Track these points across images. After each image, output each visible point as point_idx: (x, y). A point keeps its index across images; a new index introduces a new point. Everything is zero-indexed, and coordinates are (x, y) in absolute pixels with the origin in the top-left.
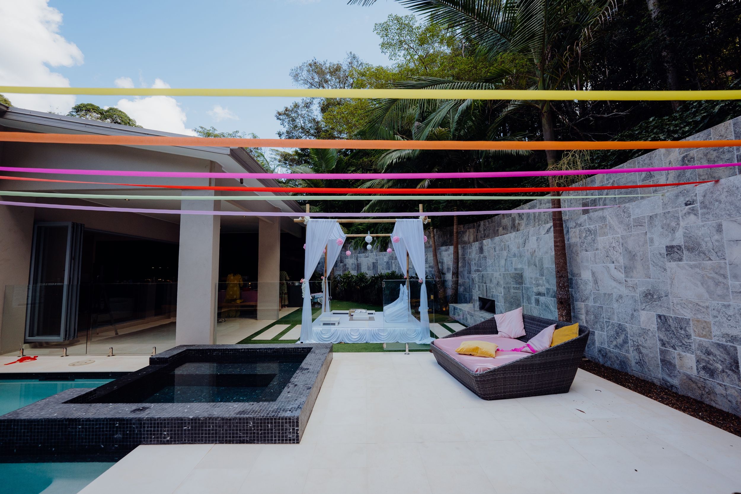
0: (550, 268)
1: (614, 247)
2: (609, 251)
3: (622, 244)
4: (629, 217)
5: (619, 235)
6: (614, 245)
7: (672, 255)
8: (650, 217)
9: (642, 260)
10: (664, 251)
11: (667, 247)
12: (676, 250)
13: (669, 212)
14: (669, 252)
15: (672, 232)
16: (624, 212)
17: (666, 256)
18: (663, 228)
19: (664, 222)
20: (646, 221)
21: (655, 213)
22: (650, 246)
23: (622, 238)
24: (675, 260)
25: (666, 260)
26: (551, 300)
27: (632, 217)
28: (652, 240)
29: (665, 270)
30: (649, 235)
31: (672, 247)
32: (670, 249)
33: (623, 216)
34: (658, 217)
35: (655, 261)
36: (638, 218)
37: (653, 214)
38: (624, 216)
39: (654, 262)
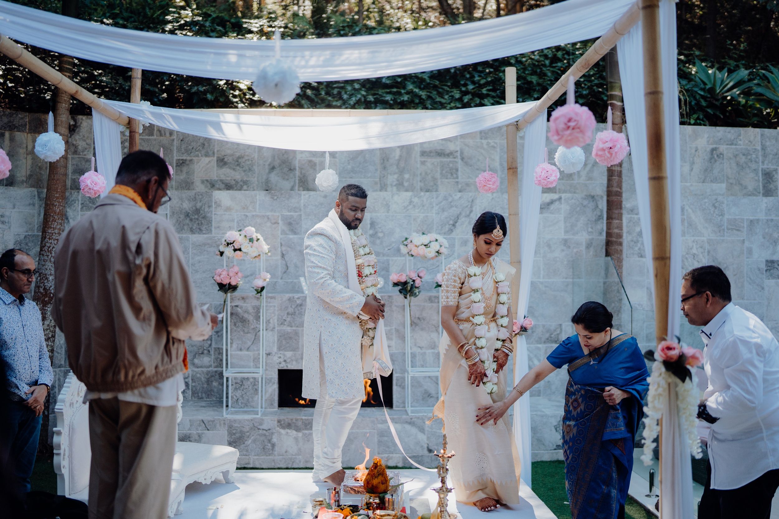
0: (542, 283)
1: (694, 255)
2: (685, 260)
3: (709, 252)
4: (722, 215)
5: (705, 239)
6: (694, 251)
7: (772, 271)
8: (751, 221)
9: (735, 275)
10: (763, 266)
11: (767, 261)
12: (776, 266)
13: (772, 220)
14: (769, 268)
15: (774, 244)
16: (715, 207)
17: (764, 272)
18: (764, 238)
19: (767, 231)
20: (745, 226)
21: (757, 218)
22: (747, 258)
23: (708, 243)
24: (774, 278)
25: (764, 277)
26: (539, 349)
27: (726, 217)
28: (750, 251)
29: (763, 288)
30: (747, 244)
31: (772, 262)
32: (770, 264)
33: (712, 212)
34: (760, 223)
35: (752, 278)
36: (735, 219)
37: (755, 218)
38: (714, 212)
39: (750, 279)
